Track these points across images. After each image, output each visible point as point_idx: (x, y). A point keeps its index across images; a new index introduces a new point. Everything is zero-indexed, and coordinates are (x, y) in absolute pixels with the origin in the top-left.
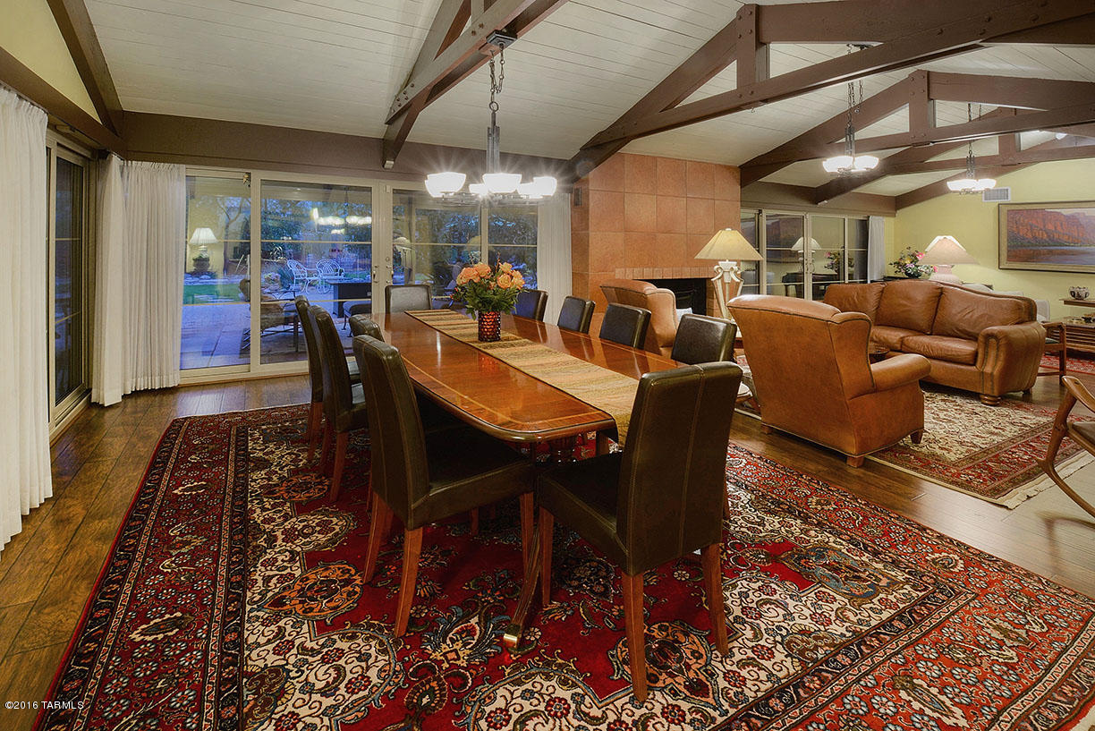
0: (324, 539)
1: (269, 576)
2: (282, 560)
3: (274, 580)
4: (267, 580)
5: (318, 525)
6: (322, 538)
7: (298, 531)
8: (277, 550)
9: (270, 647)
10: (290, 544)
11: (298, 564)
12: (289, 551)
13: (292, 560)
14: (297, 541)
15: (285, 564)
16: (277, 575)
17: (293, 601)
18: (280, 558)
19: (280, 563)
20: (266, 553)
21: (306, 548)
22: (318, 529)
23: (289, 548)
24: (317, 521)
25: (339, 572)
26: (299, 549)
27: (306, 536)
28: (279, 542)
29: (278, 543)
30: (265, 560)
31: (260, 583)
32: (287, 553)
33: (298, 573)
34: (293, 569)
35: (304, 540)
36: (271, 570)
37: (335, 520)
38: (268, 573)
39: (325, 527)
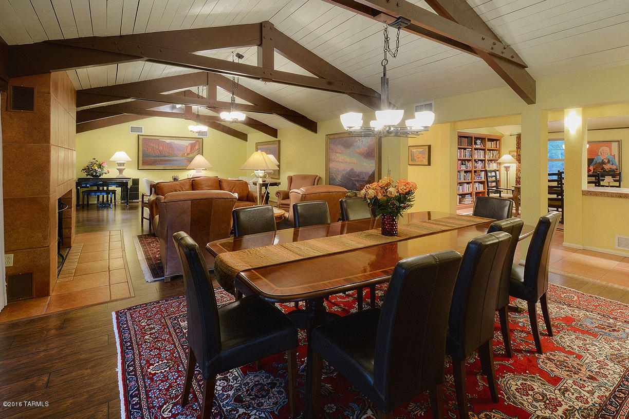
0: (535, 384)
1: (588, 393)
2: (573, 394)
3: (586, 389)
4: (592, 393)
5: (528, 395)
6: (536, 385)
7: (545, 402)
8: (571, 403)
9: (609, 367)
10: (559, 399)
11: (565, 385)
12: (564, 396)
13: (567, 390)
14: (552, 397)
15: (573, 391)
16: (584, 391)
17: (584, 372)
18: (573, 397)
19: (576, 395)
20: (580, 408)
21: (552, 388)
22: (530, 393)
23: (563, 397)
24: (525, 398)
25: (548, 365)
26: (557, 392)
27: (544, 395)
28: (565, 407)
29: (567, 407)
30: (585, 404)
31: (596, 395)
32: (566, 395)
33: (570, 381)
34: (570, 385)
35: (548, 394)
36: (585, 395)
37: (514, 388)
38: (588, 395)
39: (525, 390)
